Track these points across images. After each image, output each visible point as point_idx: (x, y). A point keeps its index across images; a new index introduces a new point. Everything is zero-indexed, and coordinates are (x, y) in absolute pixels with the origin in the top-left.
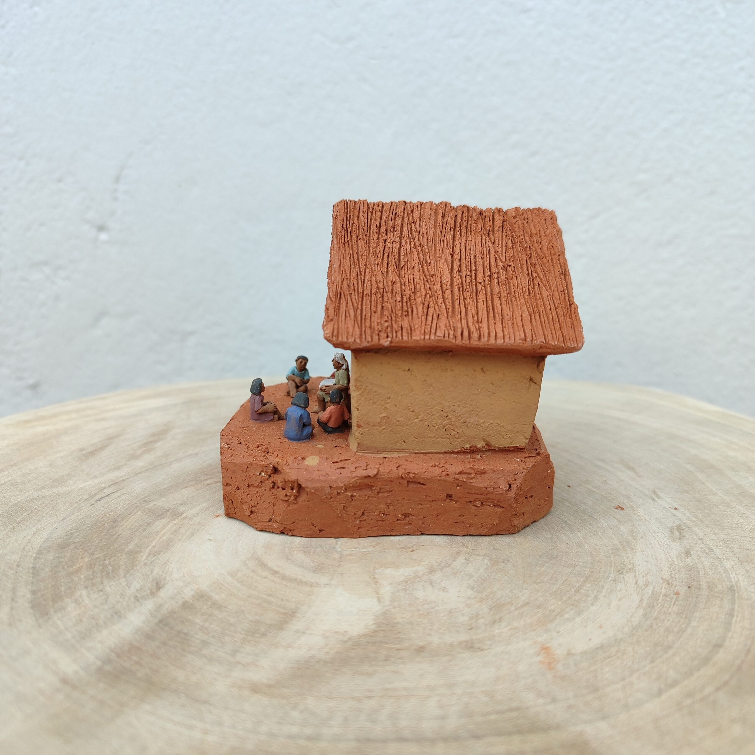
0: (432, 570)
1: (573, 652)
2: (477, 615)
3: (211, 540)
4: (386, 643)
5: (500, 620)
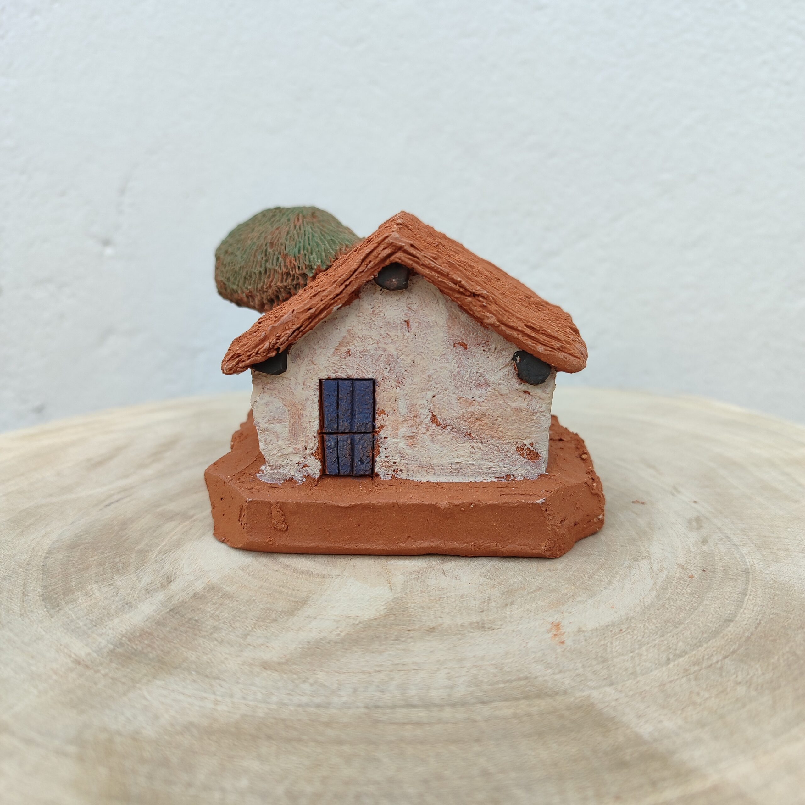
2: (489, 599)
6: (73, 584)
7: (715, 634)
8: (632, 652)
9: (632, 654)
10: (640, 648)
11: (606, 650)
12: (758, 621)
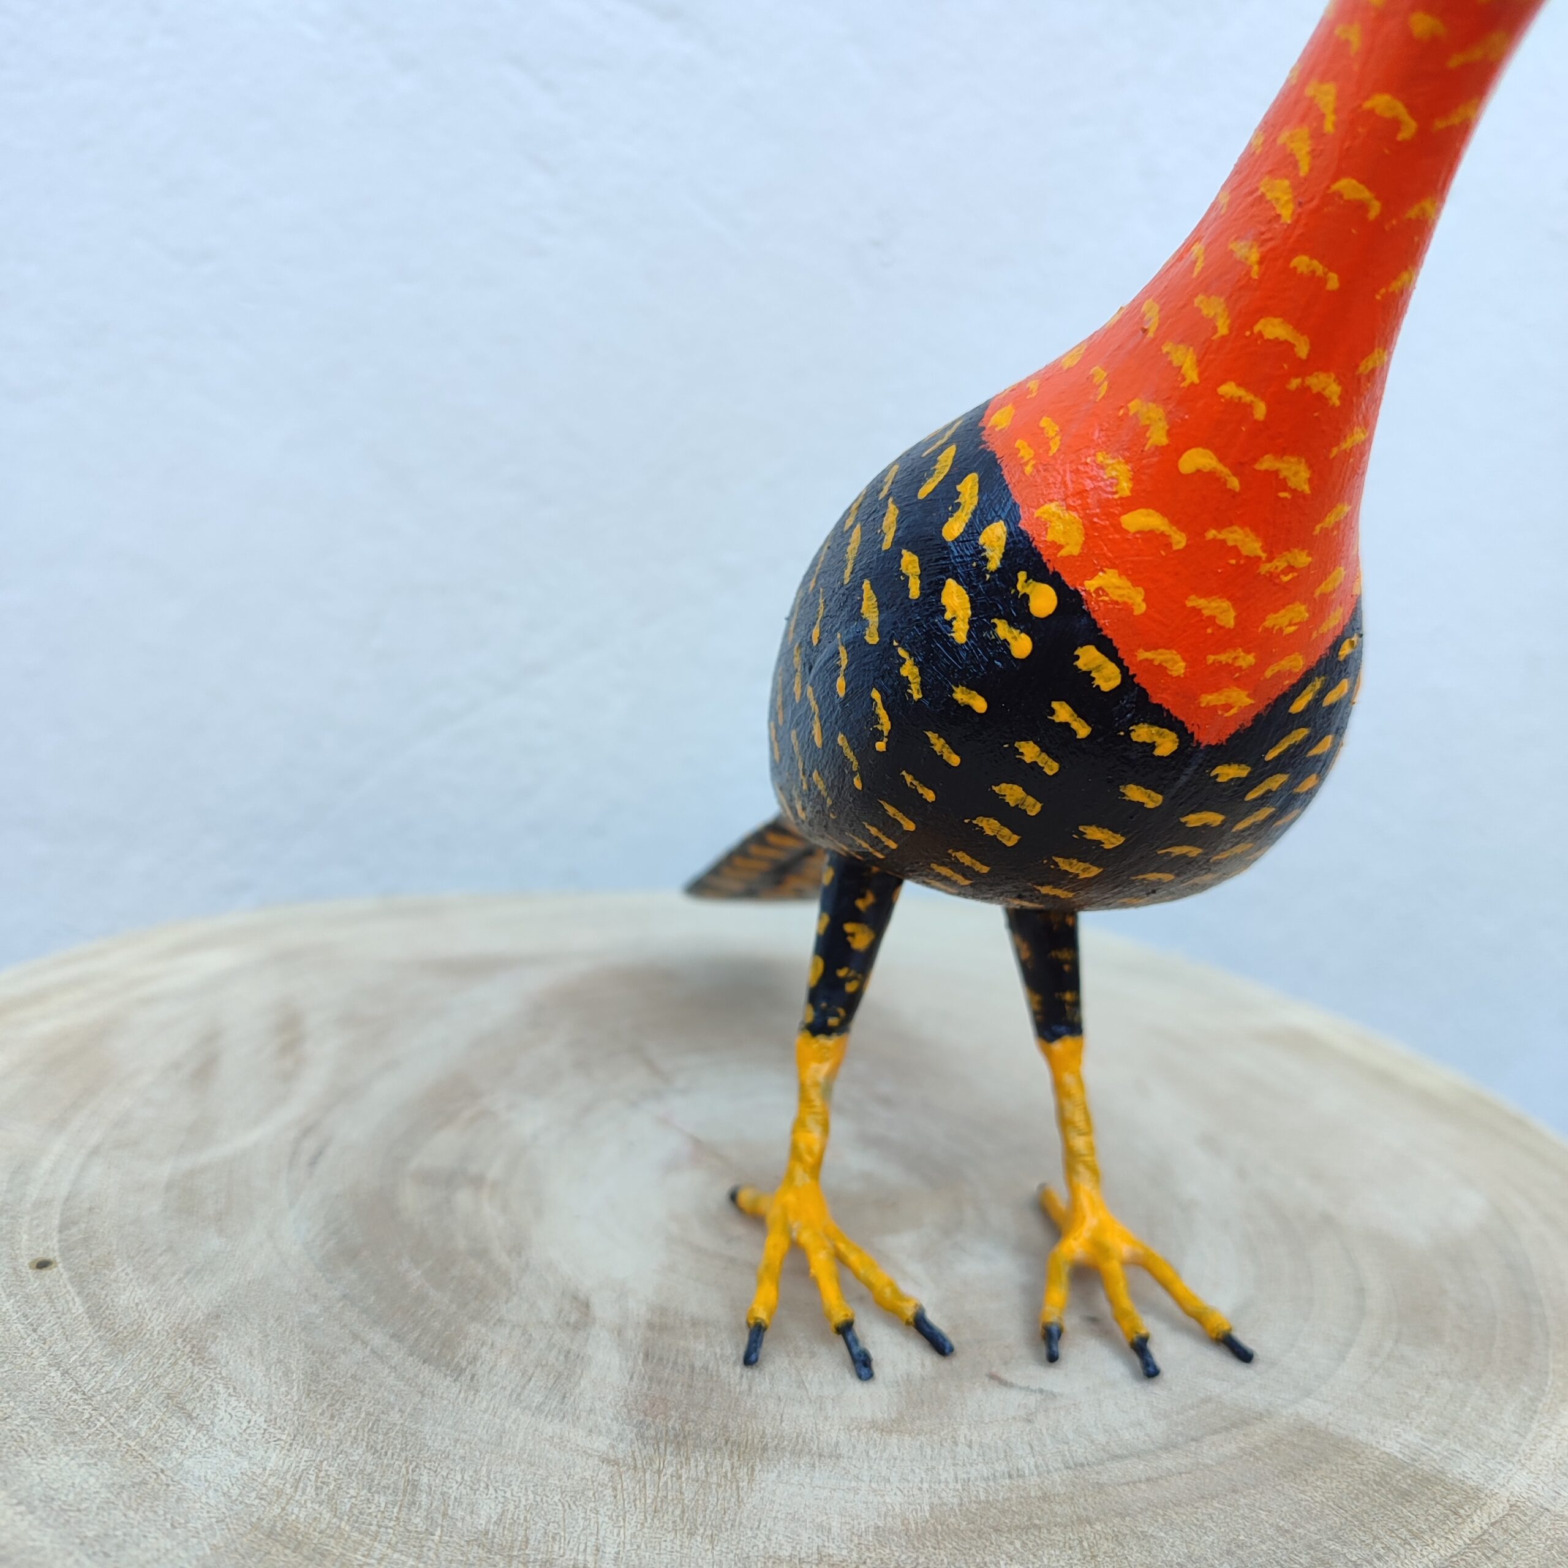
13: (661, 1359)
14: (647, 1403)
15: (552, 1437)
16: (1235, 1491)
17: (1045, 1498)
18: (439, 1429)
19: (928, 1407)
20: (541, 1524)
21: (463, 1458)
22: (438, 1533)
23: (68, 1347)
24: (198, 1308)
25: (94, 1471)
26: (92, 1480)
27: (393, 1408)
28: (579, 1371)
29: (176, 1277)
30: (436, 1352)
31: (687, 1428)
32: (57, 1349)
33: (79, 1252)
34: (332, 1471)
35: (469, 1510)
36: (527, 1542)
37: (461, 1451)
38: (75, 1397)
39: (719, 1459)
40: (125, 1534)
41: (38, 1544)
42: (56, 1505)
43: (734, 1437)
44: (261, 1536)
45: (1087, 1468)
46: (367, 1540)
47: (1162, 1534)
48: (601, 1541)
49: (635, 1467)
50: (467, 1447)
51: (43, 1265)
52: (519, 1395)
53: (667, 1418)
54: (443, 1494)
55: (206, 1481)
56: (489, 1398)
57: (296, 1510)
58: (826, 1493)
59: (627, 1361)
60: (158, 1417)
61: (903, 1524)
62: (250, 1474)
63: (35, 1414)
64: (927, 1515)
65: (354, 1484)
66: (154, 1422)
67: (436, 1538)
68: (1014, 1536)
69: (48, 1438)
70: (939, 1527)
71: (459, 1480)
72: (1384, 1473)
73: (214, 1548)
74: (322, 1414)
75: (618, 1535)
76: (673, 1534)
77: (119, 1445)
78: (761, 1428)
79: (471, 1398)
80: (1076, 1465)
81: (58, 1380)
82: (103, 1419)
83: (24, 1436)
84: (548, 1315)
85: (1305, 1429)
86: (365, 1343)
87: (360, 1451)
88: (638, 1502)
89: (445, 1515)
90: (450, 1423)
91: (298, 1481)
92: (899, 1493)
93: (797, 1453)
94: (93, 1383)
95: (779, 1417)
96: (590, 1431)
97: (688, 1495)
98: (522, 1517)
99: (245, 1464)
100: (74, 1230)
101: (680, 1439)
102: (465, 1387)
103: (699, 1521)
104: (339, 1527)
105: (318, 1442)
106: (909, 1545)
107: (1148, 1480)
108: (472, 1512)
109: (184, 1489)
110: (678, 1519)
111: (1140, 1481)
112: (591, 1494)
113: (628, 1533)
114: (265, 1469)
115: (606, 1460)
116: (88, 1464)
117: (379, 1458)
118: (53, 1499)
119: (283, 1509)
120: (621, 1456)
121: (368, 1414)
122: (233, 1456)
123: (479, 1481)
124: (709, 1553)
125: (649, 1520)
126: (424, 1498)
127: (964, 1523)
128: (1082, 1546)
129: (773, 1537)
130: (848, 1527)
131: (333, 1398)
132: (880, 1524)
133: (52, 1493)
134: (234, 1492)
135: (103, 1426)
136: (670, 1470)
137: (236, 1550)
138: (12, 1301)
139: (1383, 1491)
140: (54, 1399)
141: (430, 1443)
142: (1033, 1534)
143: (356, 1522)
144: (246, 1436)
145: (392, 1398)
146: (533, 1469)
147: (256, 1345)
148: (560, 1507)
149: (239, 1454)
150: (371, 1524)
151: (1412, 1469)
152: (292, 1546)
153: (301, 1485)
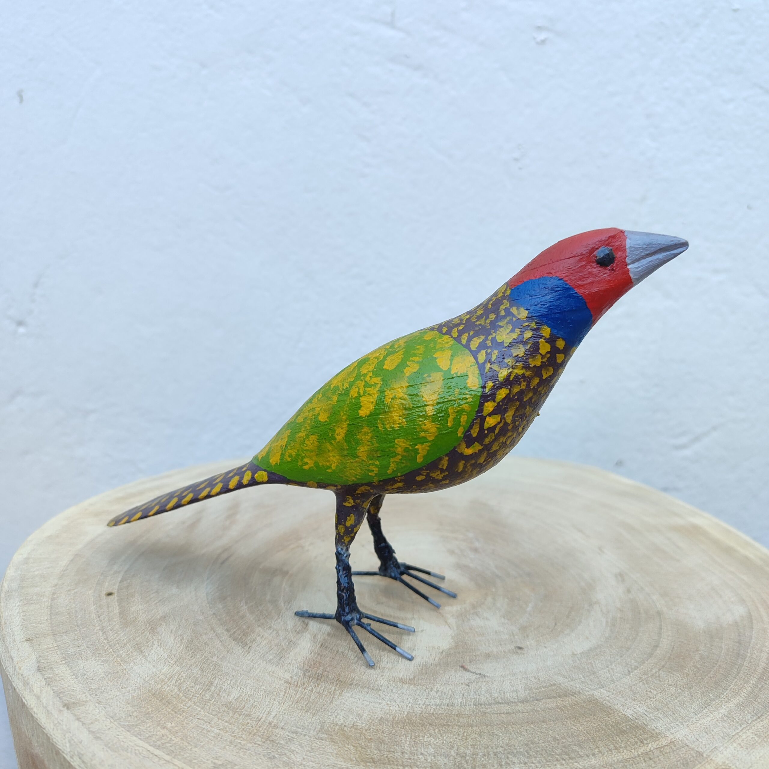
0: (474, 607)
1: (575, 653)
2: (513, 633)
3: (319, 590)
4: (466, 652)
5: (528, 636)
6: (244, 627)
7: (651, 655)
8: (608, 667)
9: (607, 669)
10: (611, 665)
11: (593, 666)
12: (672, 647)
13: (326, 647)
14: (312, 663)
15: (270, 672)
16: (543, 722)
17: (458, 715)
18: (229, 665)
19: (427, 676)
20: (252, 701)
21: (233, 676)
22: (213, 700)
23: (108, 624)
24: (159, 613)
25: (102, 667)
26: (100, 670)
27: (215, 656)
28: (291, 649)
29: (155, 602)
30: (240, 637)
31: (324, 674)
32: (104, 624)
33: (124, 590)
34: (184, 675)
35: (228, 694)
36: (244, 707)
37: (234, 674)
38: (105, 641)
39: (331, 686)
40: (105, 689)
41: (75, 689)
42: (85, 677)
43: (341, 679)
44: (150, 695)
45: (483, 706)
46: (187, 700)
47: (501, 734)
48: (271, 710)
49: (297, 686)
50: (236, 672)
51: (110, 594)
52: (264, 655)
53: (318, 669)
54: (220, 687)
55: (139, 674)
56: (252, 655)
57: (166, 687)
58: (368, 703)
59: (312, 647)
60: (131, 651)
61: (393, 718)
62: (155, 673)
63: (89, 646)
64: (405, 716)
65: (190, 681)
66: (128, 652)
67: (212, 702)
68: (437, 727)
69: (91, 654)
70: (407, 721)
71: (229, 683)
72: (618, 723)
73: (133, 697)
74: (188, 655)
75: (279, 709)
76: (300, 711)
77: (114, 659)
78: (354, 677)
79: (246, 655)
80: (478, 704)
81: (101, 635)
82: (111, 650)
83: (83, 653)
84: (289, 627)
85: (593, 701)
86: (214, 631)
87: (197, 670)
88: (292, 698)
89: (218, 695)
90: (234, 663)
91: (170, 678)
92: (397, 706)
93: (363, 687)
94: (112, 637)
95: (363, 673)
96: (286, 671)
97: (313, 698)
98: (246, 699)
99: (155, 670)
100: (125, 582)
101: (319, 677)
102: (245, 651)
103: (312, 707)
104: (179, 695)
105: (183, 665)
106: (391, 726)
107: (507, 713)
108: (228, 695)
109: (130, 676)
110: (304, 706)
111: (503, 714)
112: (275, 693)
113: (283, 709)
114: (161, 672)
115: (287, 682)
116: (101, 665)
117: (203, 673)
118: (85, 675)
119: (162, 686)
120: (293, 681)
121: (205, 657)
122: (151, 666)
123: (236, 684)
124: (310, 719)
125: (293, 705)
126: (213, 688)
127: (418, 721)
128: (464, 735)
129: (338, 717)
130: (370, 716)
131: (195, 650)
132: (383, 717)
133: (85, 673)
134: (147, 679)
135: (111, 652)
136: (310, 688)
137: (140, 698)
138: (95, 606)
139: (613, 729)
140: (97, 641)
141: (223, 669)
142: (445, 728)
143: (186, 693)
144: (158, 660)
145: (216, 652)
146: (258, 682)
147: (175, 629)
148: (262, 697)
149: (154, 666)
150: (190, 695)
151: (633, 722)
152: (160, 699)
153: (171, 679)
